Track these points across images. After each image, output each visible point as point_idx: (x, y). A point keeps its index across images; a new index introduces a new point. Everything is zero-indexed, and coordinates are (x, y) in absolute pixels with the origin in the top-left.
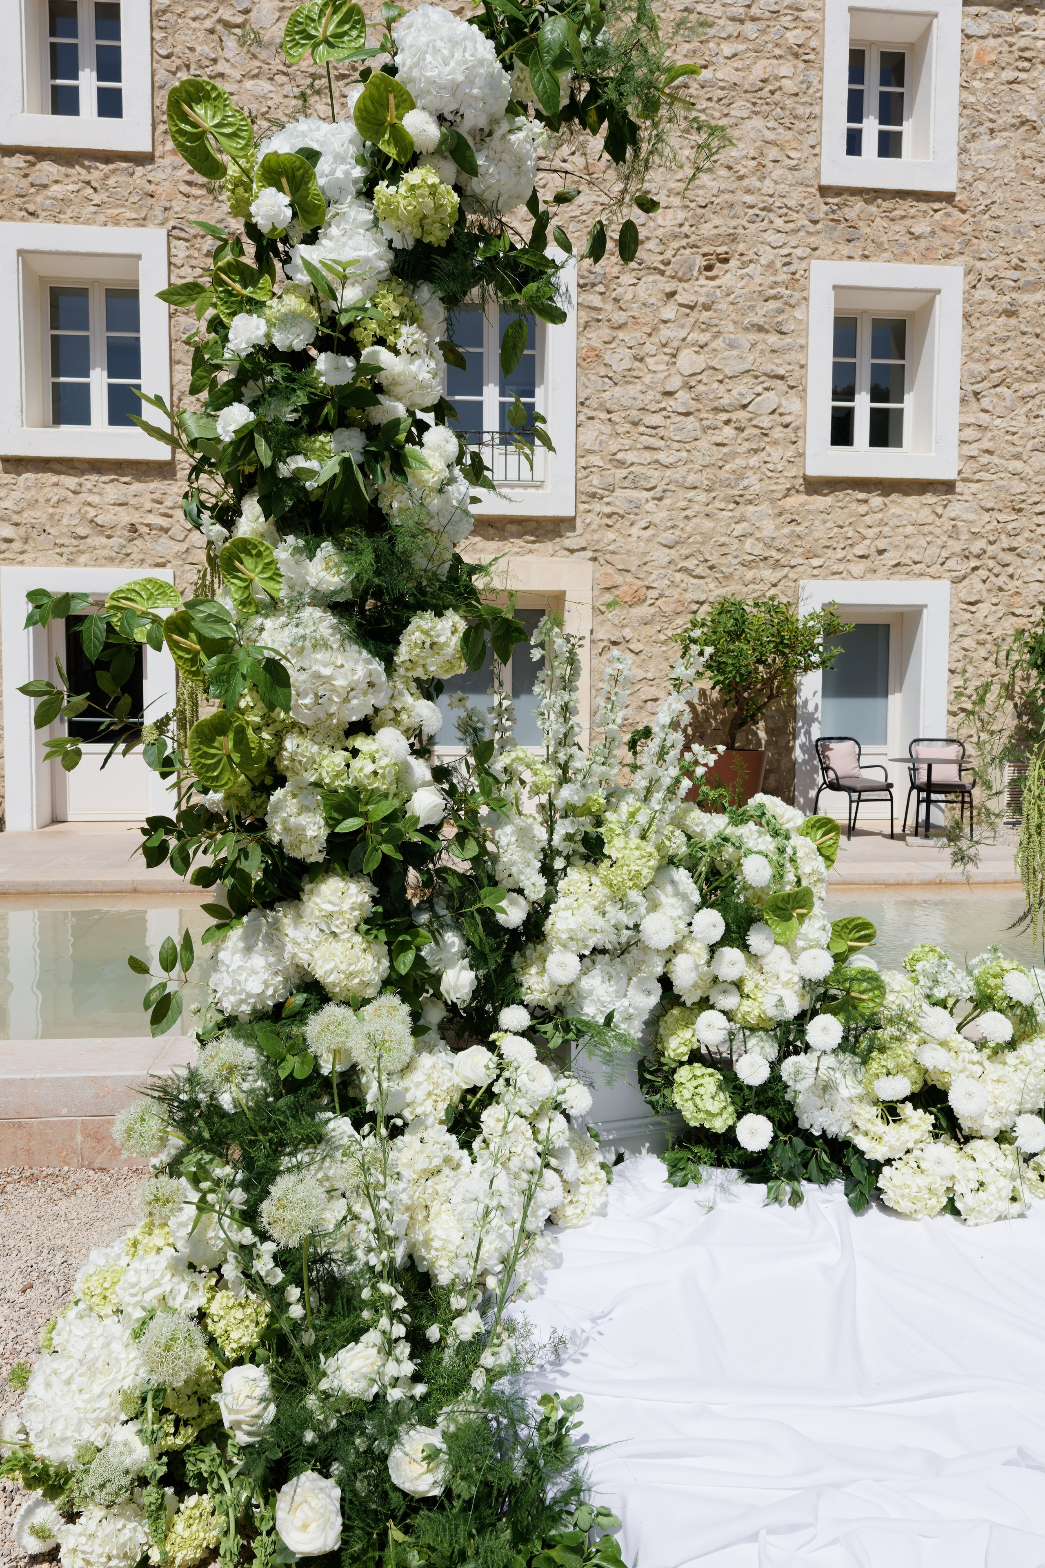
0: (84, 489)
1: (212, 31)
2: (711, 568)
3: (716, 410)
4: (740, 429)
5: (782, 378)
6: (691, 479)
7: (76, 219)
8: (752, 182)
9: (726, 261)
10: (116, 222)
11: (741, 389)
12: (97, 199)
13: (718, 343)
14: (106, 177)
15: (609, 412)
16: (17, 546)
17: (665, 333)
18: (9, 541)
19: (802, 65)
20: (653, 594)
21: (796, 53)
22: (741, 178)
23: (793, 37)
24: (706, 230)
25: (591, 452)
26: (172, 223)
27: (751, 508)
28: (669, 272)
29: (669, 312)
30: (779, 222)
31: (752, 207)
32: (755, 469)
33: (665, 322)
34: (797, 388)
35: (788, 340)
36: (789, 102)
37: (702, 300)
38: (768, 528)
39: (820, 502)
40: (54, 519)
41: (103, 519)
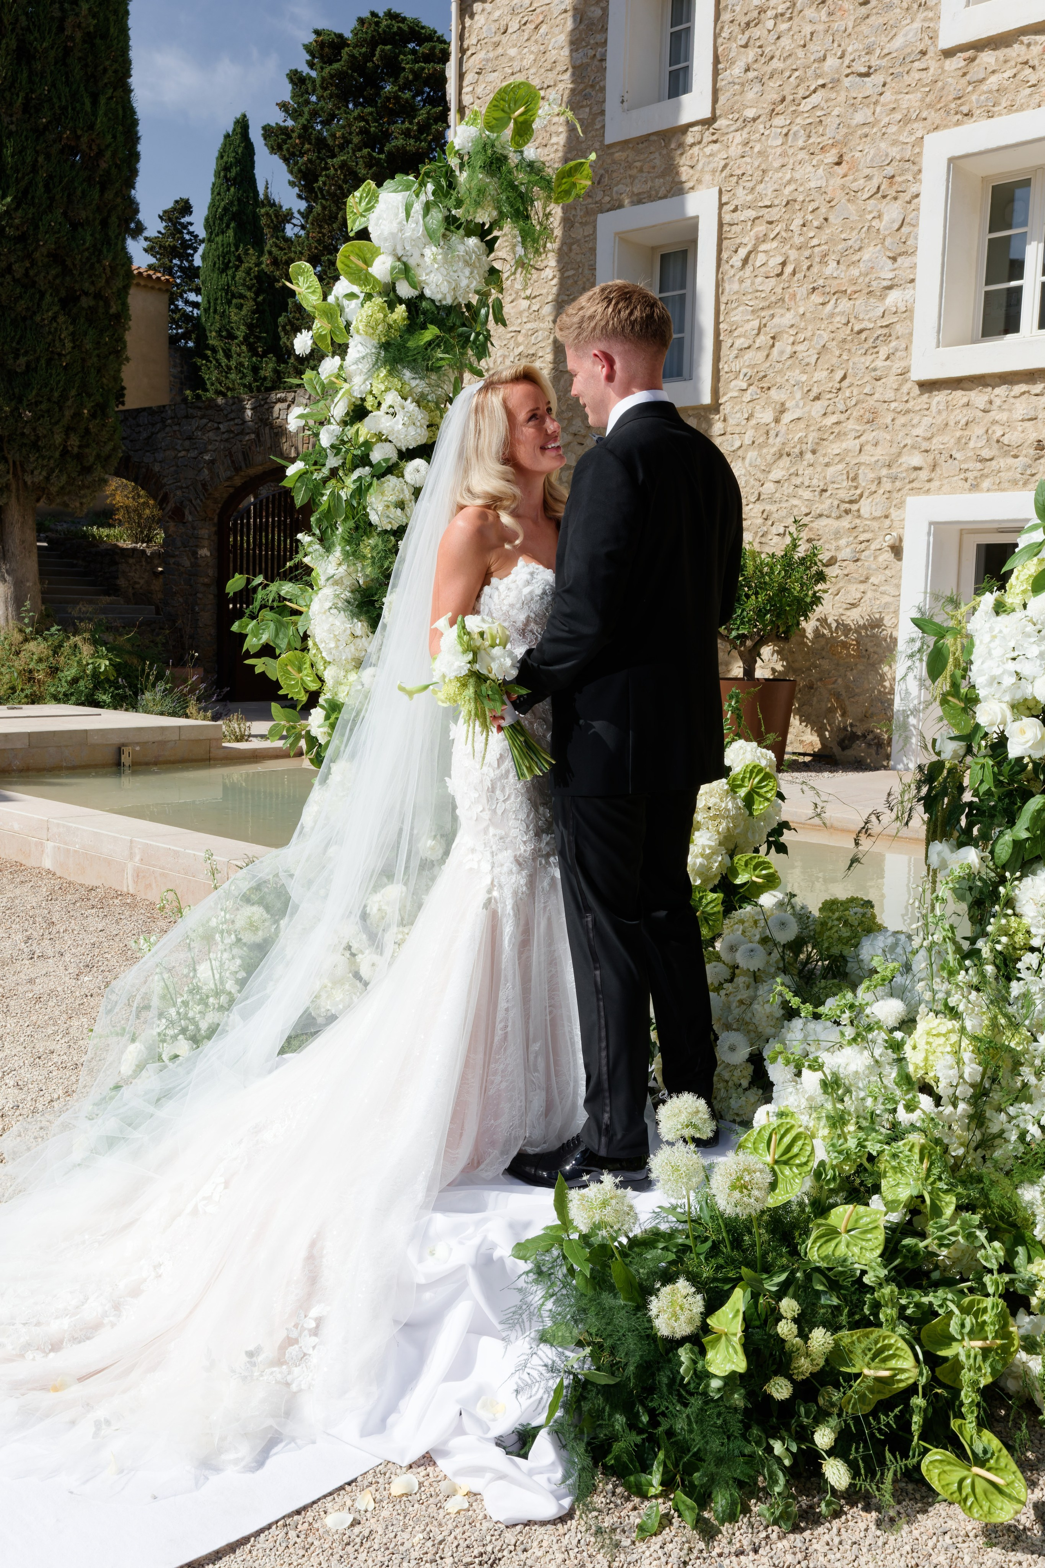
0: (994, 407)
7: (1011, 108)
12: (1032, 79)
16: (925, 475)
18: (916, 469)
40: (962, 443)
41: (1012, 438)
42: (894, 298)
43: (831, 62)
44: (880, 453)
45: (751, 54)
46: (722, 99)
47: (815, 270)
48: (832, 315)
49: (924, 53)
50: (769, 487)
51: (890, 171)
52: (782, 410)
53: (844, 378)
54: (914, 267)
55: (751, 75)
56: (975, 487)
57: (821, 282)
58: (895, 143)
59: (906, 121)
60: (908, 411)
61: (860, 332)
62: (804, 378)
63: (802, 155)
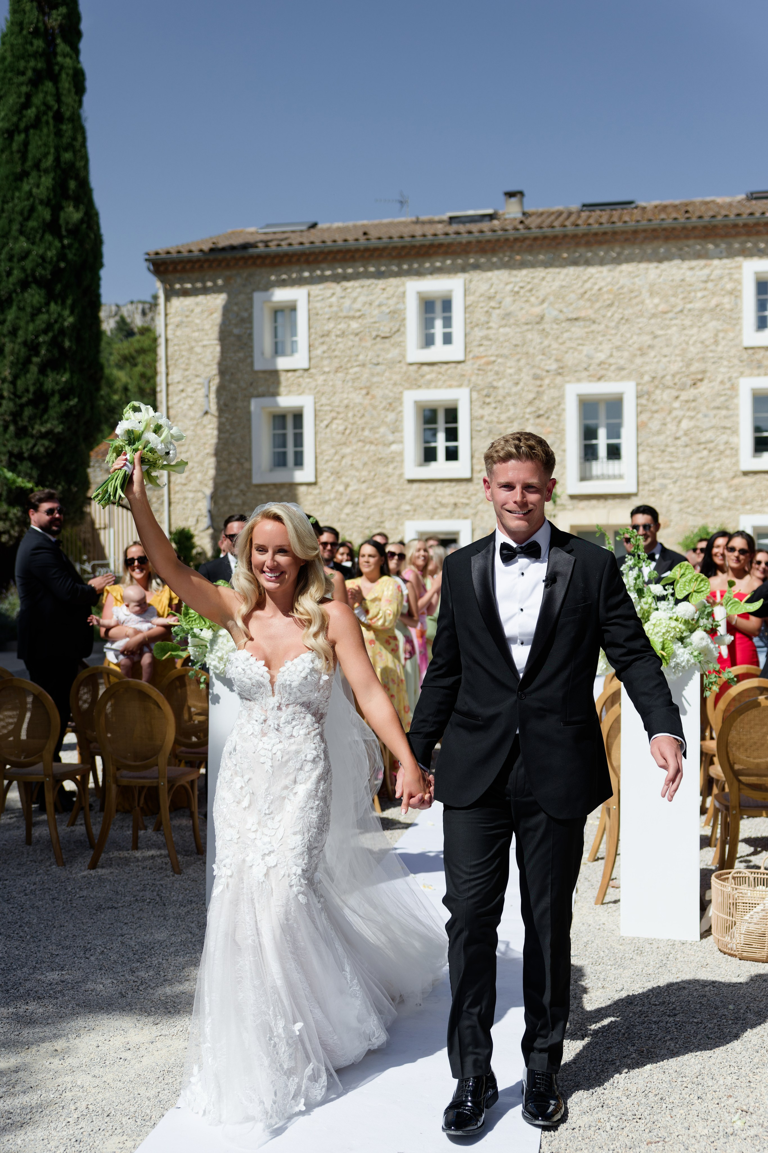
0: (437, 490)
1: (487, 312)
2: (700, 511)
3: (699, 444)
4: (710, 451)
5: (730, 428)
6: (689, 473)
7: (436, 387)
8: (713, 347)
9: (701, 380)
10: (450, 386)
11: (709, 435)
12: (443, 378)
13: (700, 416)
14: (447, 370)
15: (652, 446)
16: (411, 513)
17: (675, 413)
18: (408, 511)
19: (733, 297)
20: (672, 524)
21: (731, 293)
22: (707, 346)
23: (729, 286)
24: (693, 369)
25: (644, 464)
26: (471, 385)
27: (717, 486)
28: (677, 387)
29: (676, 404)
30: (725, 363)
31: (713, 357)
32: (719, 468)
33: (675, 409)
34: (735, 431)
35: (731, 412)
36: (728, 314)
37: (691, 398)
38: (725, 493)
39: (749, 480)
40: (426, 502)
41: (444, 501)
42: (394, 447)
43: (361, 357)
44: (392, 505)
45: (325, 347)
46: (313, 362)
47: (360, 433)
48: (368, 451)
49: (400, 362)
50: (343, 516)
51: (389, 401)
52: (347, 486)
53: (375, 475)
54: (402, 437)
55: (326, 355)
56: (432, 518)
57: (362, 438)
58: (391, 391)
59: (395, 384)
60: (403, 490)
61: (381, 459)
62: (357, 474)
63: (351, 389)
